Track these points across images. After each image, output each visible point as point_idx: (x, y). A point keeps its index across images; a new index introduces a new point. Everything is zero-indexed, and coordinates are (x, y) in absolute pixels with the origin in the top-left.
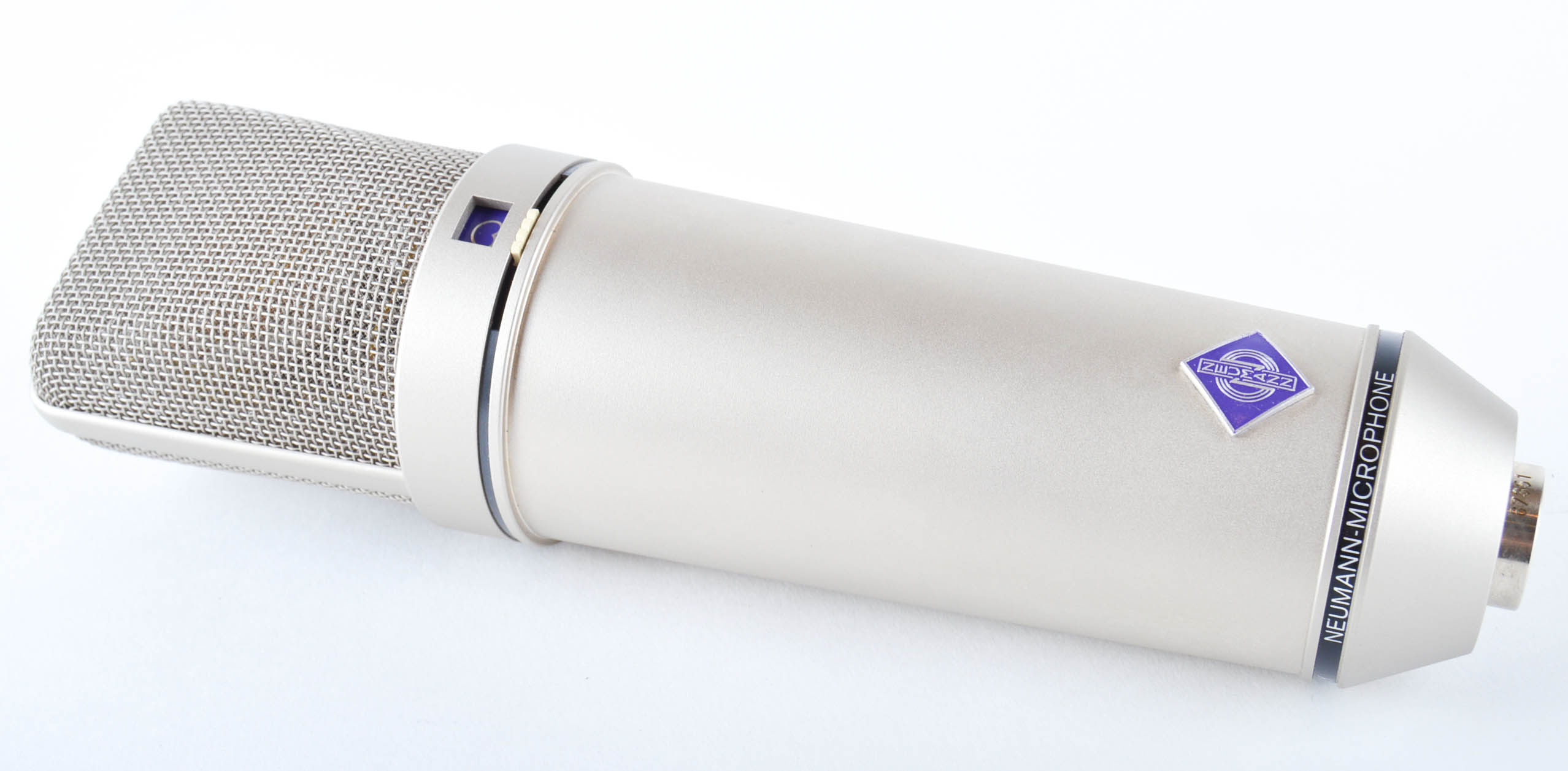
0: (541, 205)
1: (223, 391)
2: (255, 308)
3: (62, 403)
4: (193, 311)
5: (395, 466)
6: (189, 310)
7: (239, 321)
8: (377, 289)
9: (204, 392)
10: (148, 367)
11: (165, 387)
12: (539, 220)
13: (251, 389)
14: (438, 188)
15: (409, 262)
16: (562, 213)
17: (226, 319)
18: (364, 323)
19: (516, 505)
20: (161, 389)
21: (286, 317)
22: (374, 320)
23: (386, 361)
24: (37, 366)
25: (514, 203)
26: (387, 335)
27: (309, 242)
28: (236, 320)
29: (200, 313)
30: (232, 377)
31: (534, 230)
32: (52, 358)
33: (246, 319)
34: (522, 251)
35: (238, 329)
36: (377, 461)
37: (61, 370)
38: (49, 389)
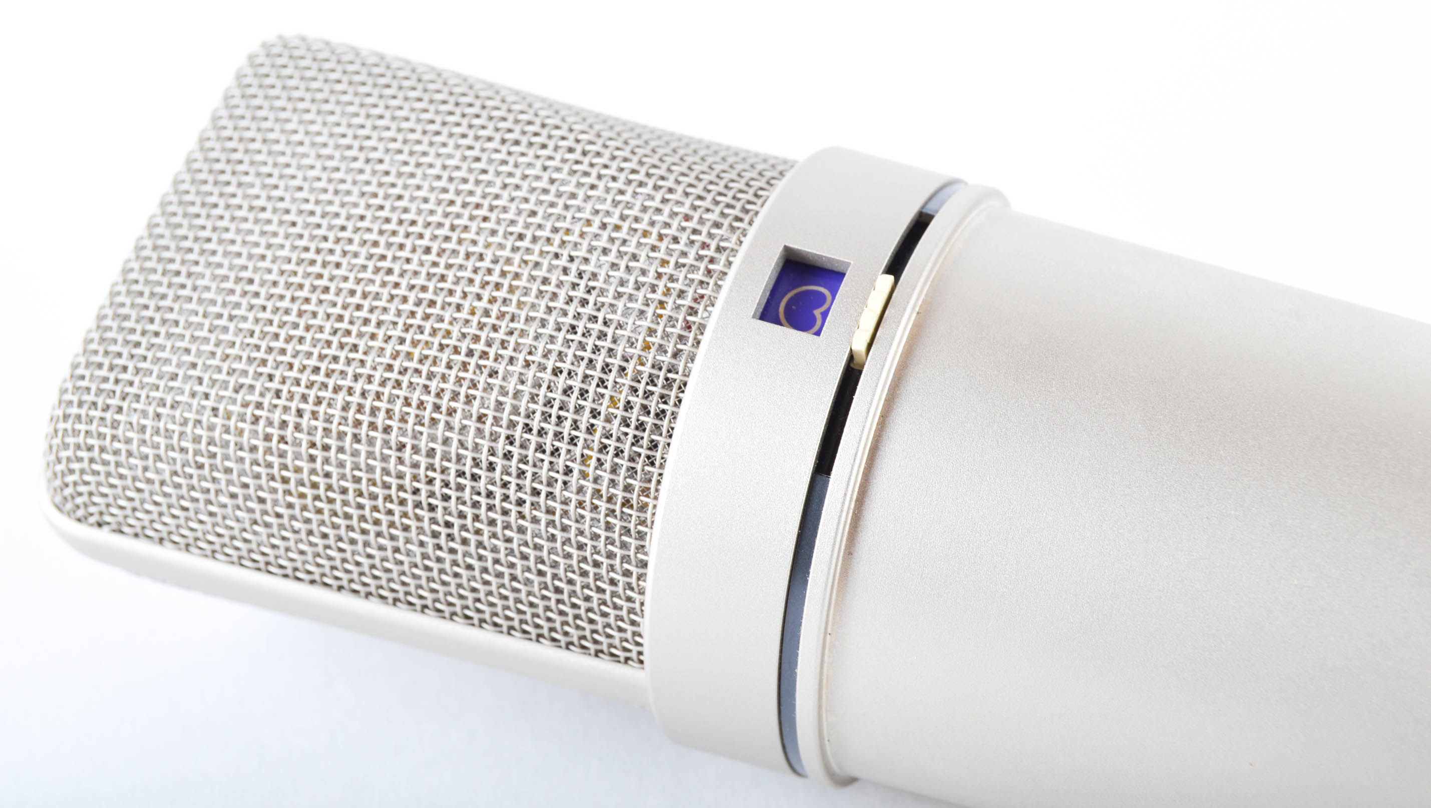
0: (896, 266)
1: (360, 527)
2: (421, 405)
3: (92, 520)
4: (319, 401)
5: (630, 662)
6: (311, 400)
7: (394, 424)
8: (625, 390)
9: (327, 526)
10: (240, 481)
11: (264, 512)
12: (894, 295)
13: (406, 528)
14: (722, 224)
15: (677, 349)
16: (929, 283)
17: (372, 419)
18: (602, 443)
19: (826, 739)
20: (257, 516)
21: (472, 424)
22: (619, 440)
23: (635, 507)
24: (57, 462)
25: (852, 262)
26: (639, 467)
27: (511, 300)
28: (388, 422)
29: (329, 405)
30: (375, 509)
31: (887, 312)
32: (83, 454)
33: (406, 422)
34: (870, 346)
35: (393, 437)
36: (602, 651)
37: (96, 473)
38: (73, 498)
